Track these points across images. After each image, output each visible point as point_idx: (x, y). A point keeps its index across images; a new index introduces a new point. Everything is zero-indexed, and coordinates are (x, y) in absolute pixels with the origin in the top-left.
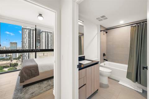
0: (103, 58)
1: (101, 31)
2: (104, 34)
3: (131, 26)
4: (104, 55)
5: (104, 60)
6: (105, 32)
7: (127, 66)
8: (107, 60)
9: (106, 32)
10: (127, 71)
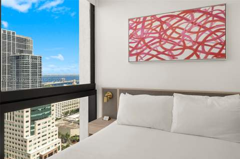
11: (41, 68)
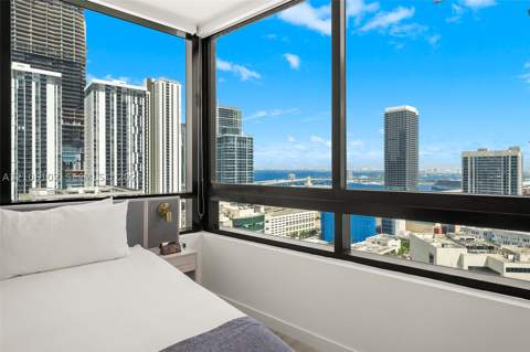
11: (252, 157)
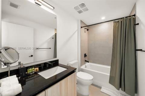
0: (84, 59)
1: (81, 27)
2: (85, 32)
3: (114, 22)
4: (85, 55)
5: (86, 61)
6: (86, 30)
7: (109, 67)
8: (88, 62)
9: (88, 30)
10: (109, 75)
